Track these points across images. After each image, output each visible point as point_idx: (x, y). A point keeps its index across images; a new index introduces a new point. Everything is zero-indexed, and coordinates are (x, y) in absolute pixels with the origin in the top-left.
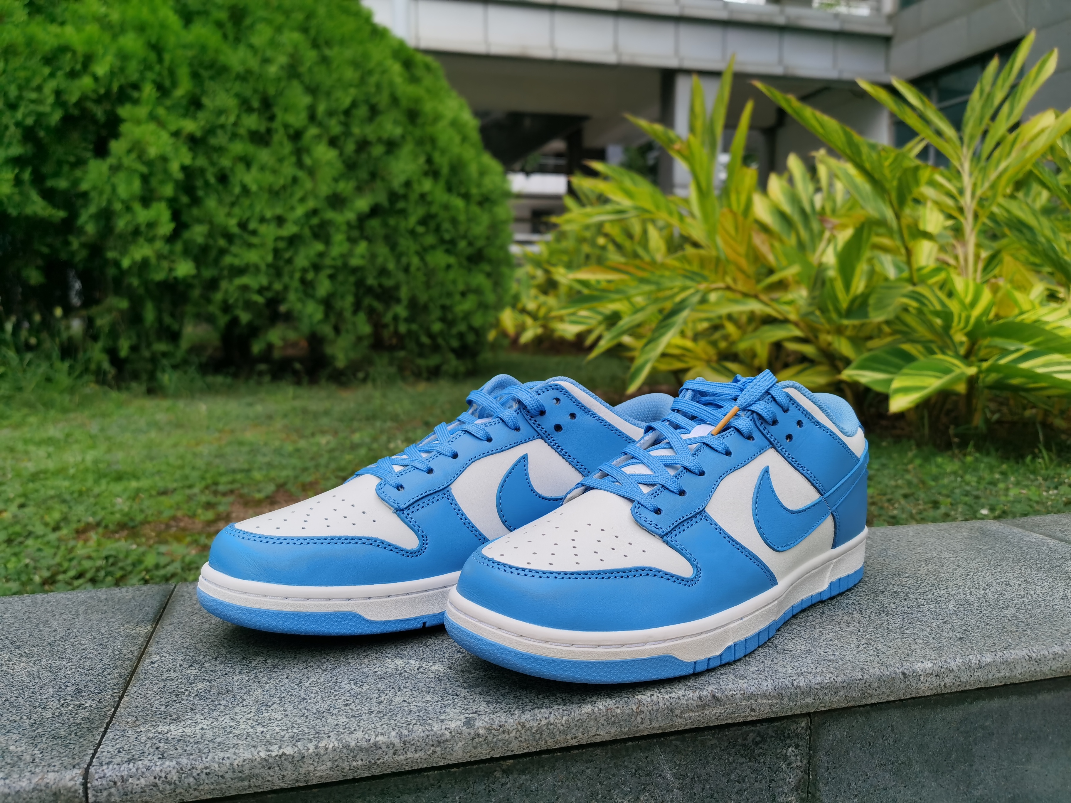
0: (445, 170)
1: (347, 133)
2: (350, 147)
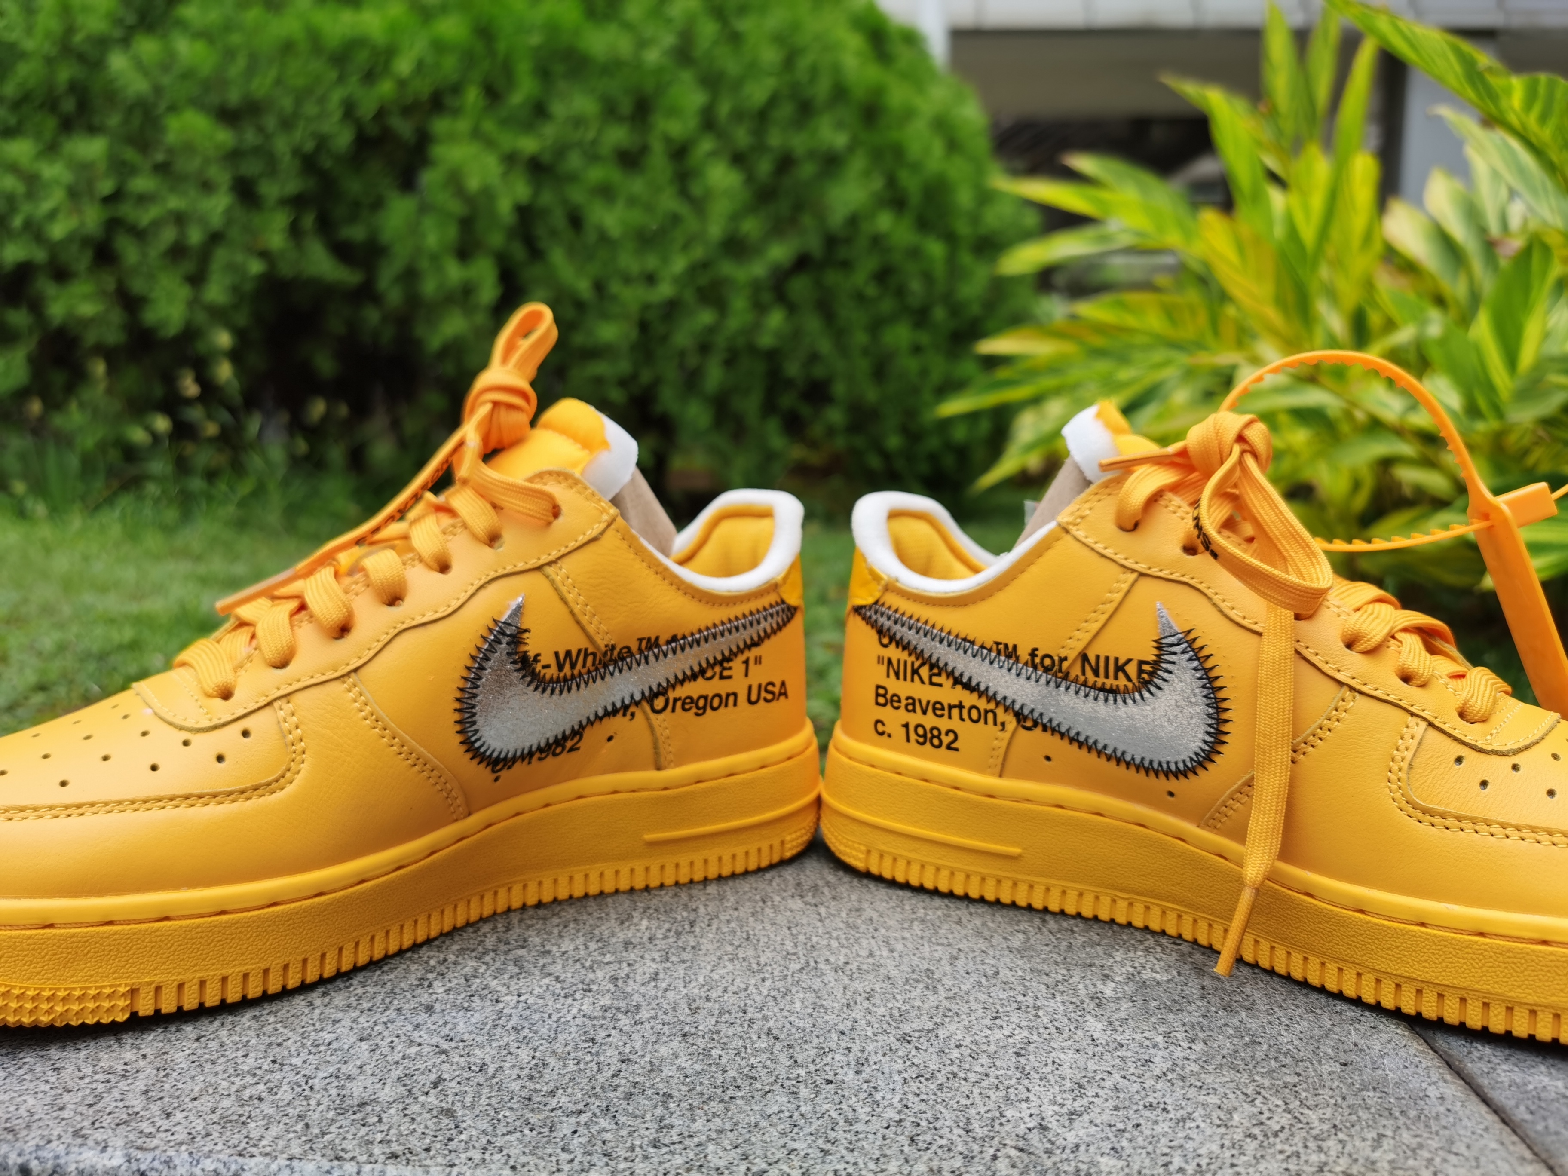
0: (916, 197)
1: (760, 147)
2: (764, 167)
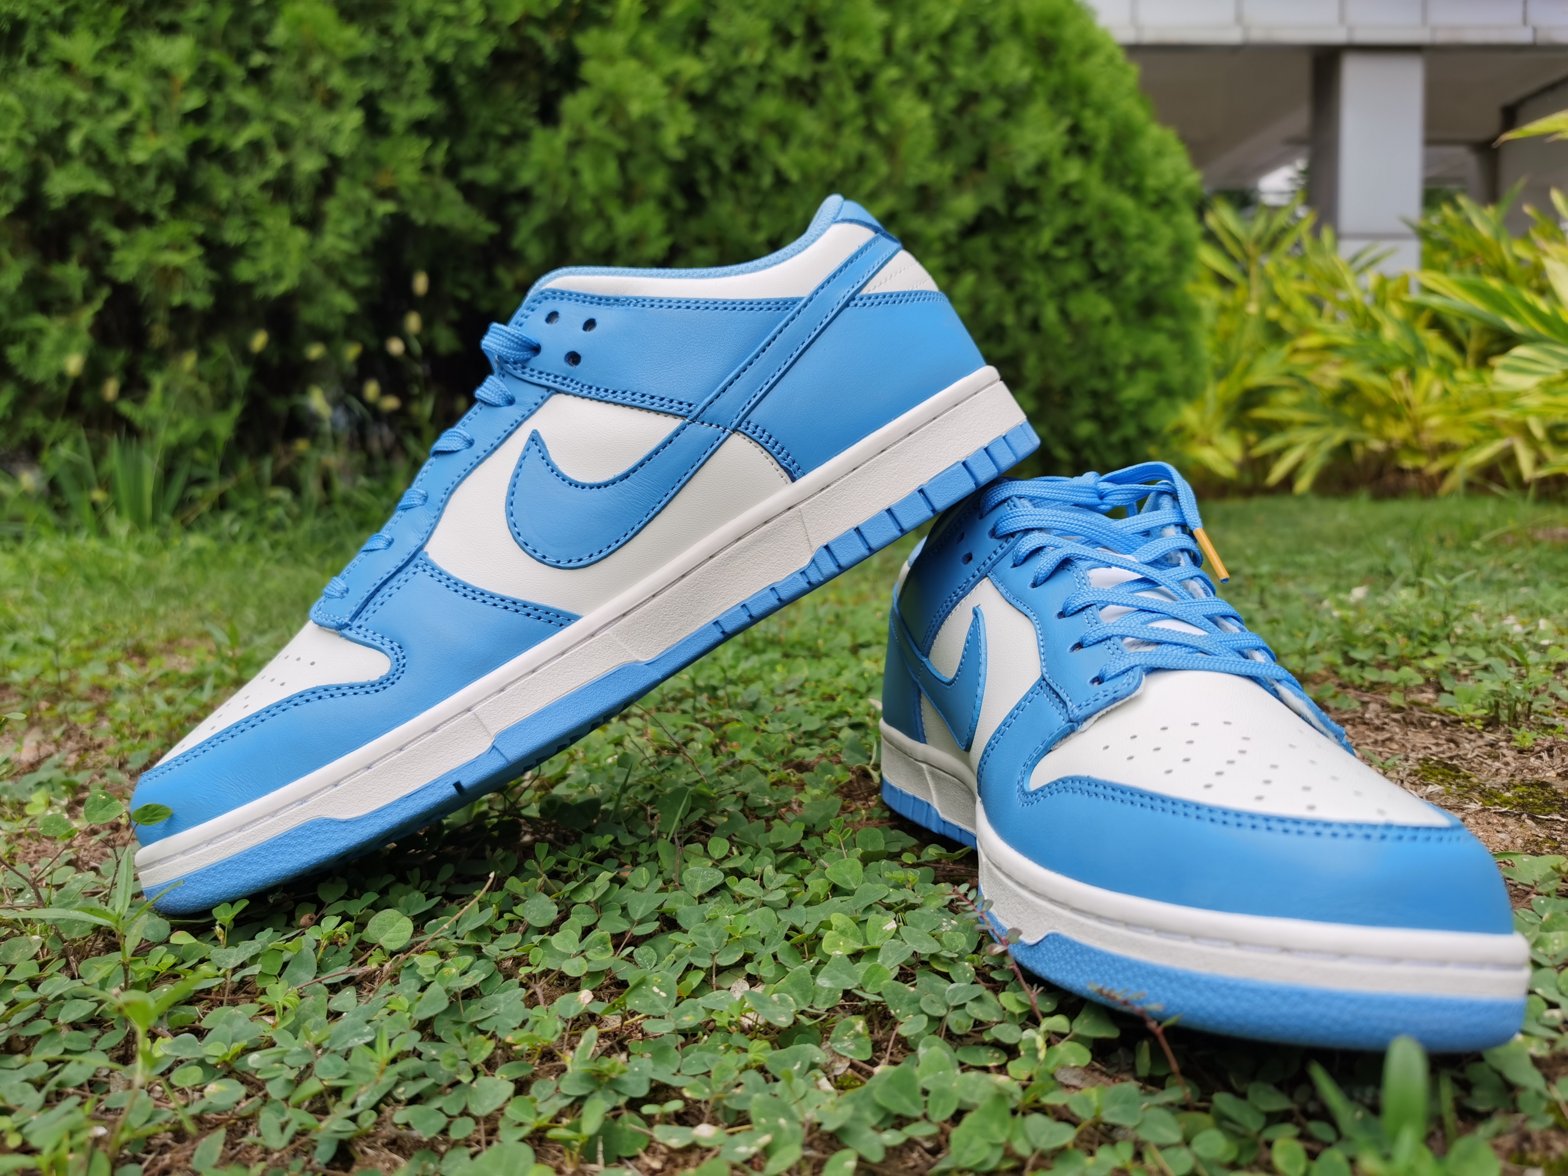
0: (1102, 144)
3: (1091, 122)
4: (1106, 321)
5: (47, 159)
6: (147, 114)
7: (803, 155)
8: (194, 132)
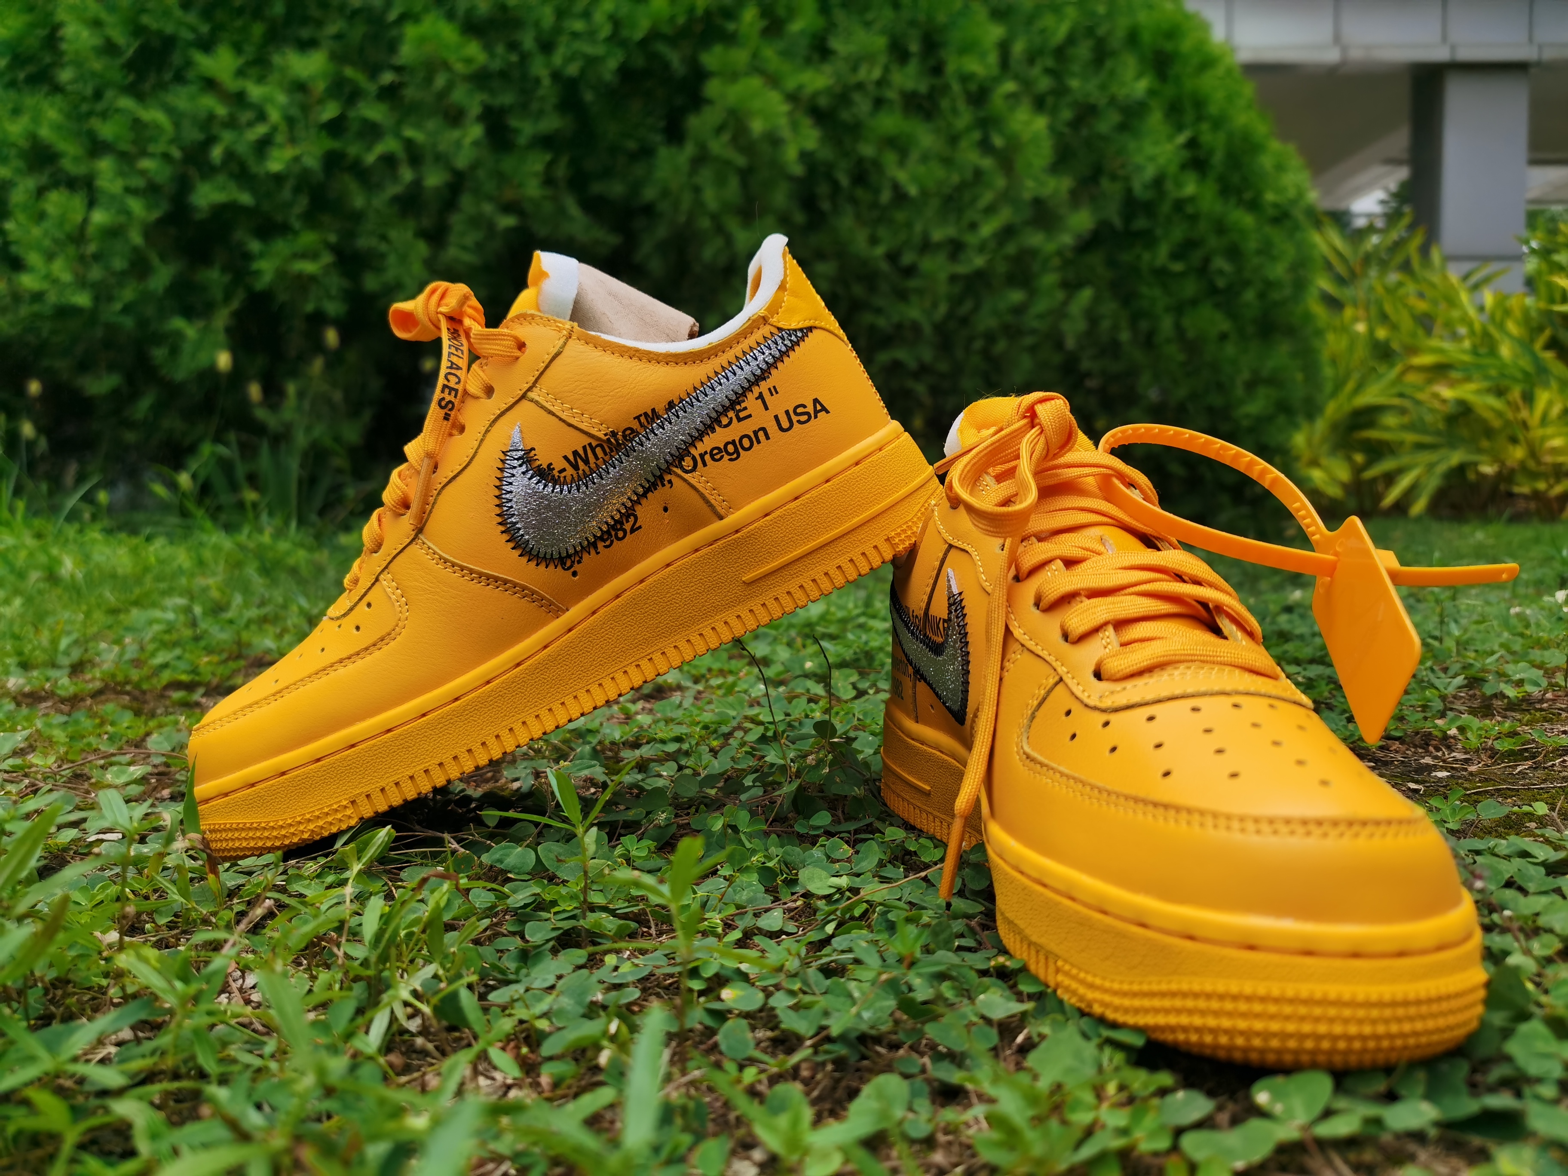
0: (1218, 159)
1: (1060, 90)
3: (1207, 137)
4: (1223, 337)
5: (192, 172)
6: (283, 127)
7: (922, 170)
8: (330, 144)
